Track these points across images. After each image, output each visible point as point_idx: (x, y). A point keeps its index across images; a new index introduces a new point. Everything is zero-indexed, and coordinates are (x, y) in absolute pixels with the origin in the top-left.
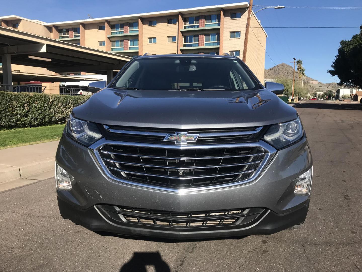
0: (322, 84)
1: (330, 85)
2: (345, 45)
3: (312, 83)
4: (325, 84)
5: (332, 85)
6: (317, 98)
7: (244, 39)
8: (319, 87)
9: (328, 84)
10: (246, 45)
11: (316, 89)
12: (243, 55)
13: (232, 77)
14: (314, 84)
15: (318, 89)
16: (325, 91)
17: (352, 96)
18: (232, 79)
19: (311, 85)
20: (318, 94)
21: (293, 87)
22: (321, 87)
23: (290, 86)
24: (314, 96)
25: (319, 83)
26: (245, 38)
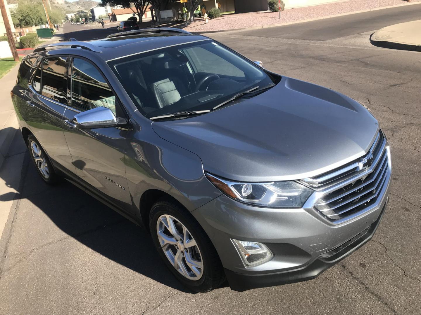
0: (70, 3)
1: (78, 4)
3: (58, 3)
4: (72, 3)
5: (81, 4)
6: (71, 22)
8: (67, 7)
9: (76, 2)
11: (64, 11)
14: (60, 3)
15: (67, 10)
16: (76, 12)
17: (110, 16)
19: (57, 5)
20: (69, 17)
21: (46, 14)
22: (69, 7)
23: (41, 12)
24: (66, 20)
25: (65, 2)
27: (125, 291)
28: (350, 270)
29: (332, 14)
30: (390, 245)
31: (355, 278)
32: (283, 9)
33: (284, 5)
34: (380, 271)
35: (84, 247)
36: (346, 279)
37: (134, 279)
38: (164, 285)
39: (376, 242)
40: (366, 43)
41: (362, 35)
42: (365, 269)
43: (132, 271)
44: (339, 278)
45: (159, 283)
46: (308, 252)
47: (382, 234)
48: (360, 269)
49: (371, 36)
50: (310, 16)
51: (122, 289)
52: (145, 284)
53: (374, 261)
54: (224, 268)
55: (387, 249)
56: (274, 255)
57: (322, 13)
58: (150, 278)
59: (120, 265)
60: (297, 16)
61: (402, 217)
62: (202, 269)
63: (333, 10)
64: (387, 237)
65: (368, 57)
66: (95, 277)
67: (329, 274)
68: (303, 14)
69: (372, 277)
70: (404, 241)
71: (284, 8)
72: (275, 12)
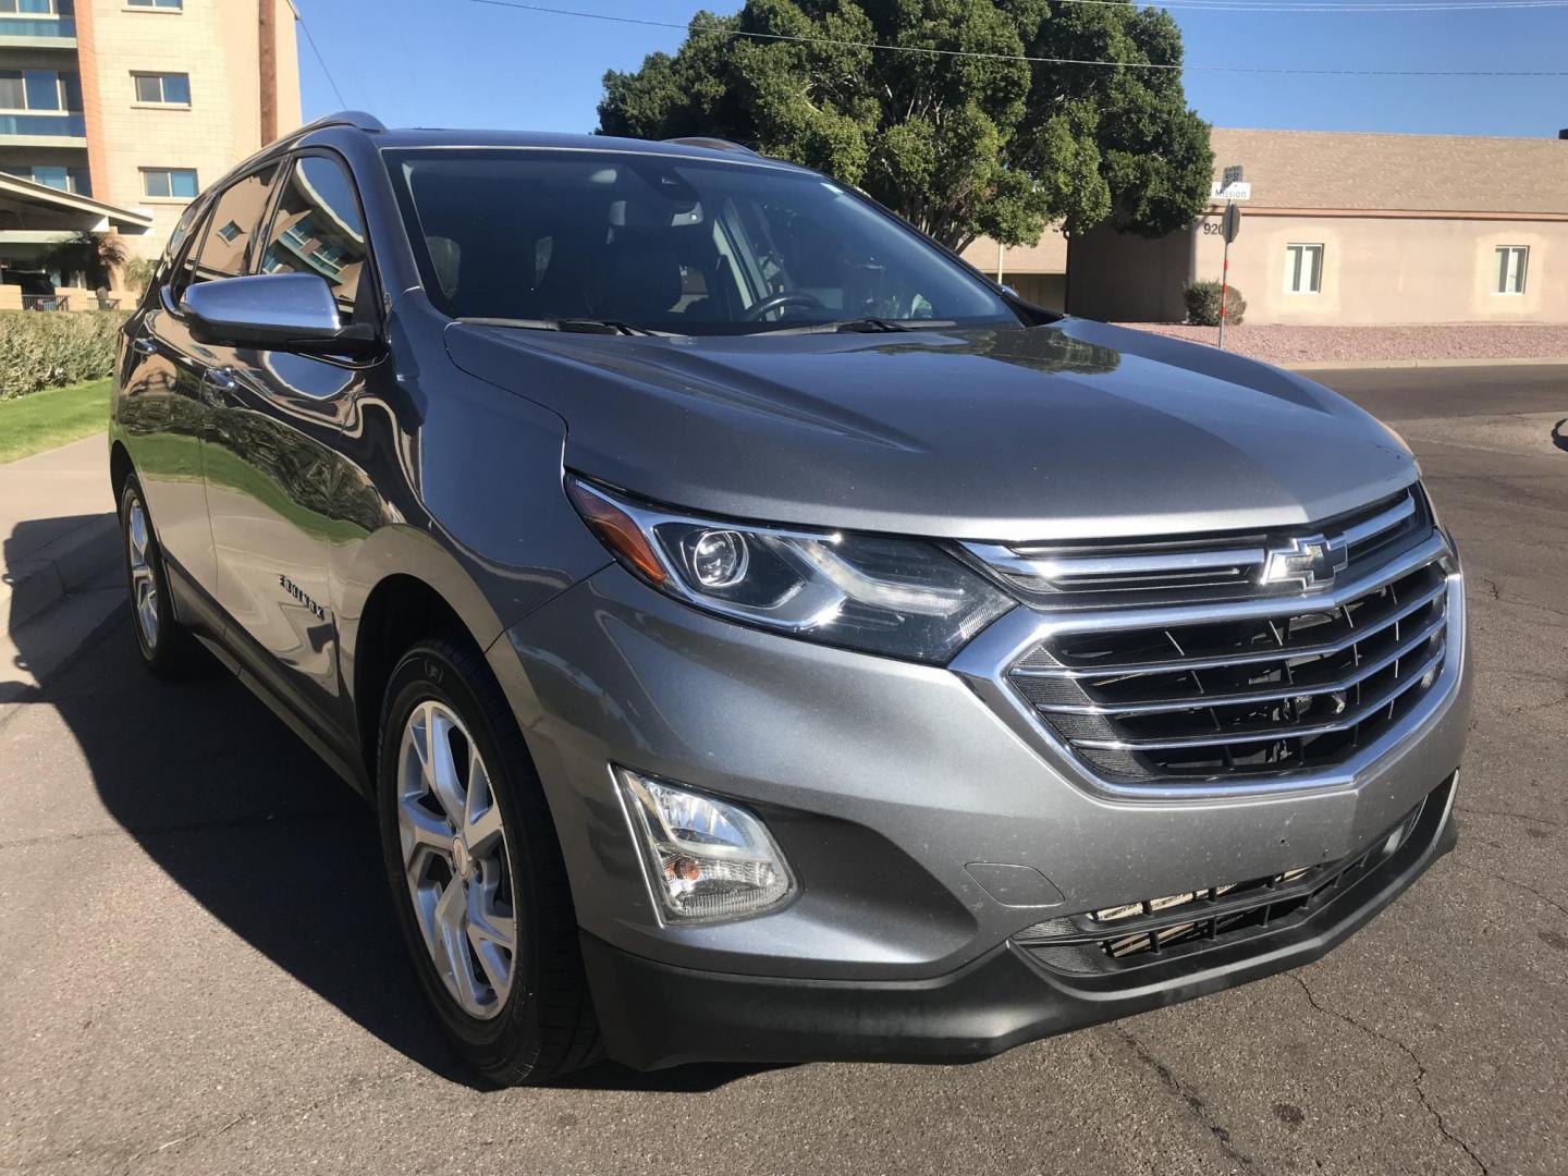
2: (621, 89)
7: (257, 24)
10: (267, 58)
12: (262, 108)
13: (724, 247)
18: (725, 258)
26: (261, 22)
27: (210, 1038)
28: (1222, 1121)
29: (1421, 358)
30: (1445, 1058)
31: (1233, 1155)
32: (1239, 321)
33: (1243, 306)
34: (1365, 1149)
35: (155, 870)
36: (1190, 1154)
37: (270, 1003)
38: (377, 1039)
39: (1383, 1037)
40: (1536, 440)
41: (1523, 419)
42: (1293, 1130)
43: (281, 974)
44: (1155, 1143)
45: (362, 1031)
46: (958, 895)
47: (1419, 1014)
48: (1270, 1125)
49: (1559, 424)
50: (1337, 354)
51: (201, 1028)
52: (306, 1025)
53: (1350, 1106)
54: (578, 928)
55: (1423, 1071)
56: (801, 884)
57: (1384, 346)
58: (338, 1006)
59: (249, 947)
60: (1287, 348)
61: (1531, 966)
62: (513, 948)
63: (1429, 342)
64: (1441, 1029)
65: (1529, 477)
66: (125, 972)
67: (1117, 1122)
68: (1311, 343)
69: (1320, 1165)
70: (1516, 1052)
71: (1244, 316)
72: (1209, 324)
